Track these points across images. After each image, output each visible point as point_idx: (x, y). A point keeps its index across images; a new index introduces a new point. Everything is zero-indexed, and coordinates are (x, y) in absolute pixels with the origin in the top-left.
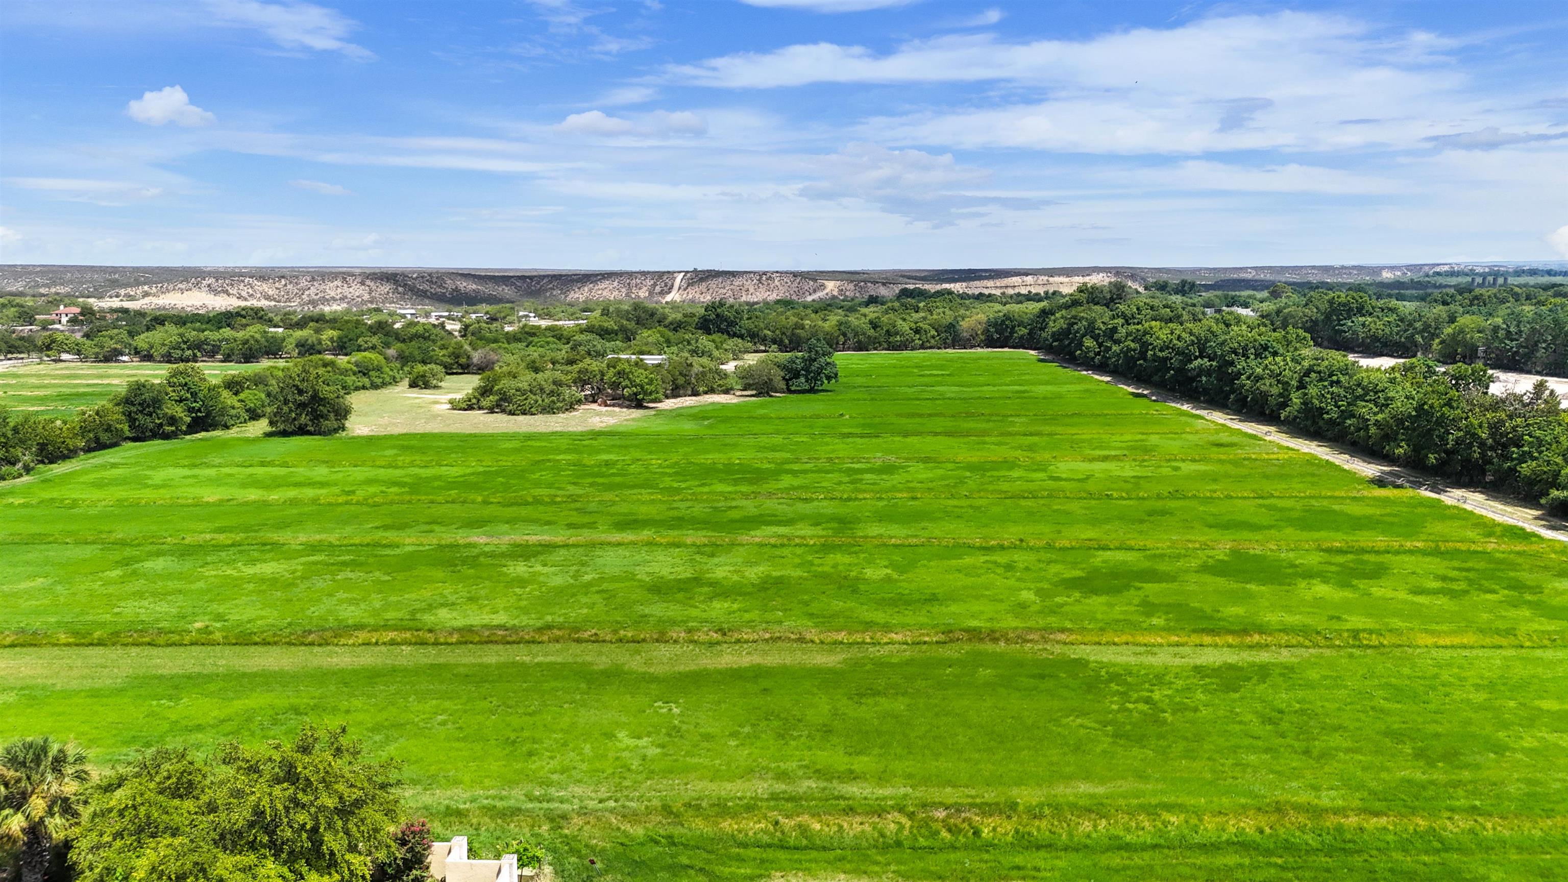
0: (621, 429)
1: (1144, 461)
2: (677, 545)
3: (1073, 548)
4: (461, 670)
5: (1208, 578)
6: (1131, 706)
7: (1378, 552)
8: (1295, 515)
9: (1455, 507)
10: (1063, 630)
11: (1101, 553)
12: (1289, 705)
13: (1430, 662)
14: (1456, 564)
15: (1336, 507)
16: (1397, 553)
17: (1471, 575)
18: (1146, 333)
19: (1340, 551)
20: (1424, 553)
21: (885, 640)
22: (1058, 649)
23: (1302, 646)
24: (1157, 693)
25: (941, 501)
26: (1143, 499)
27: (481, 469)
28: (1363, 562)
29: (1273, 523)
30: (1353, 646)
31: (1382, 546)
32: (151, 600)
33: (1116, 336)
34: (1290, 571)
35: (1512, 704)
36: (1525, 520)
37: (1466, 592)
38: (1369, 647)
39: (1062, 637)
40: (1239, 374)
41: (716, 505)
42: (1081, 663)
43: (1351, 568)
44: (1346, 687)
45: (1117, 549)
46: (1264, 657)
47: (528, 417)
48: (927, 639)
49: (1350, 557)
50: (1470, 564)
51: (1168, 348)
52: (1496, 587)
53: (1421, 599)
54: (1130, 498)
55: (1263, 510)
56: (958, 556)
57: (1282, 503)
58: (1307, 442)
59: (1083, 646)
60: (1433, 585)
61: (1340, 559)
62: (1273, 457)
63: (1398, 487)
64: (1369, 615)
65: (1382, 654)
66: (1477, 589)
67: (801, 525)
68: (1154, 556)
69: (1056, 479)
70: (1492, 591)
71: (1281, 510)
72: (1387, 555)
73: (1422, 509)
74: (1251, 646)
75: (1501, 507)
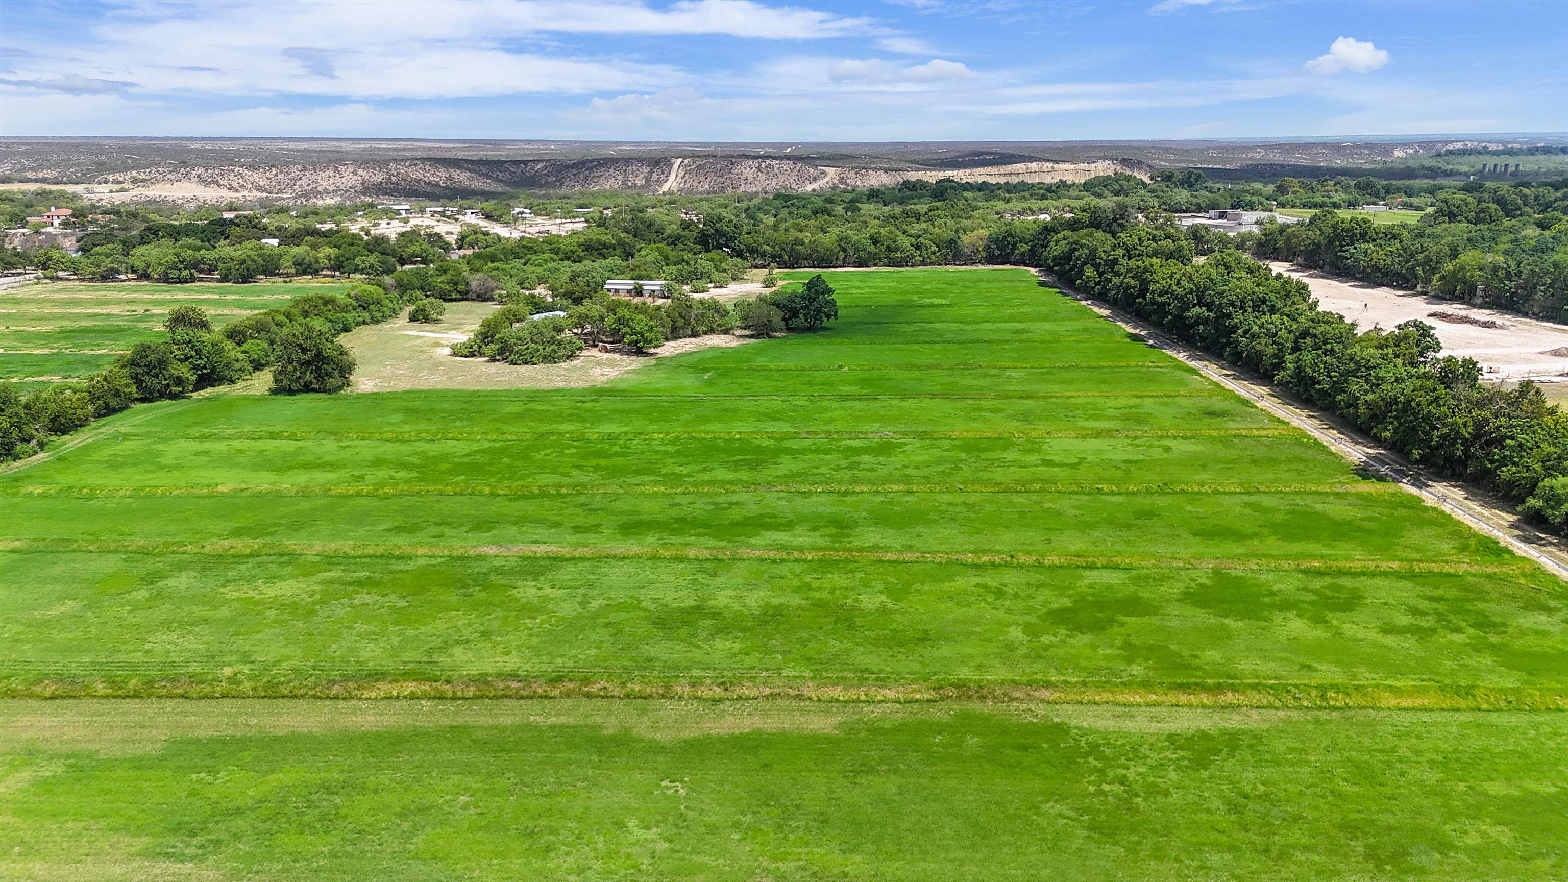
0: (622, 386)
1: (1136, 438)
2: (679, 559)
3: (1061, 567)
4: (480, 734)
5: (1189, 610)
6: (1106, 787)
7: (1354, 575)
8: (1280, 518)
9: (1435, 509)
10: (1048, 685)
11: (1088, 573)
12: (1255, 788)
13: (1390, 729)
14: (1427, 591)
15: (1319, 507)
16: (1373, 575)
17: (1441, 607)
18: (1146, 270)
19: (1319, 573)
20: (1399, 575)
21: (880, 698)
22: (1041, 709)
23: (1271, 706)
24: (1132, 770)
25: (937, 497)
26: (1133, 493)
27: (487, 445)
28: (1338, 588)
29: (1257, 530)
30: (1320, 708)
31: (1357, 566)
32: (179, 632)
33: (1116, 268)
34: (1267, 600)
35: (1462, 787)
36: (1500, 527)
37: (1433, 631)
38: (1335, 708)
39: (1045, 694)
40: (1234, 329)
41: (719, 500)
42: (1061, 729)
43: (1327, 597)
44: (1308, 763)
45: (1105, 567)
46: (1235, 722)
47: (529, 367)
48: (918, 696)
49: (1328, 580)
50: (1440, 592)
51: (1167, 293)
52: (1464, 624)
53: (1390, 640)
54: (1120, 494)
55: (1248, 511)
56: (951, 578)
57: (1267, 501)
58: (1298, 411)
59: (1065, 706)
60: (1403, 620)
61: (1317, 583)
62: (1263, 433)
63: (1382, 479)
64: (1338, 663)
65: (1346, 719)
66: (1444, 627)
67: (799, 530)
68: (1139, 578)
69: (1049, 463)
70: (1458, 630)
71: (1265, 510)
72: (1362, 578)
73: (1402, 512)
74: (1223, 707)
75: (1478, 509)
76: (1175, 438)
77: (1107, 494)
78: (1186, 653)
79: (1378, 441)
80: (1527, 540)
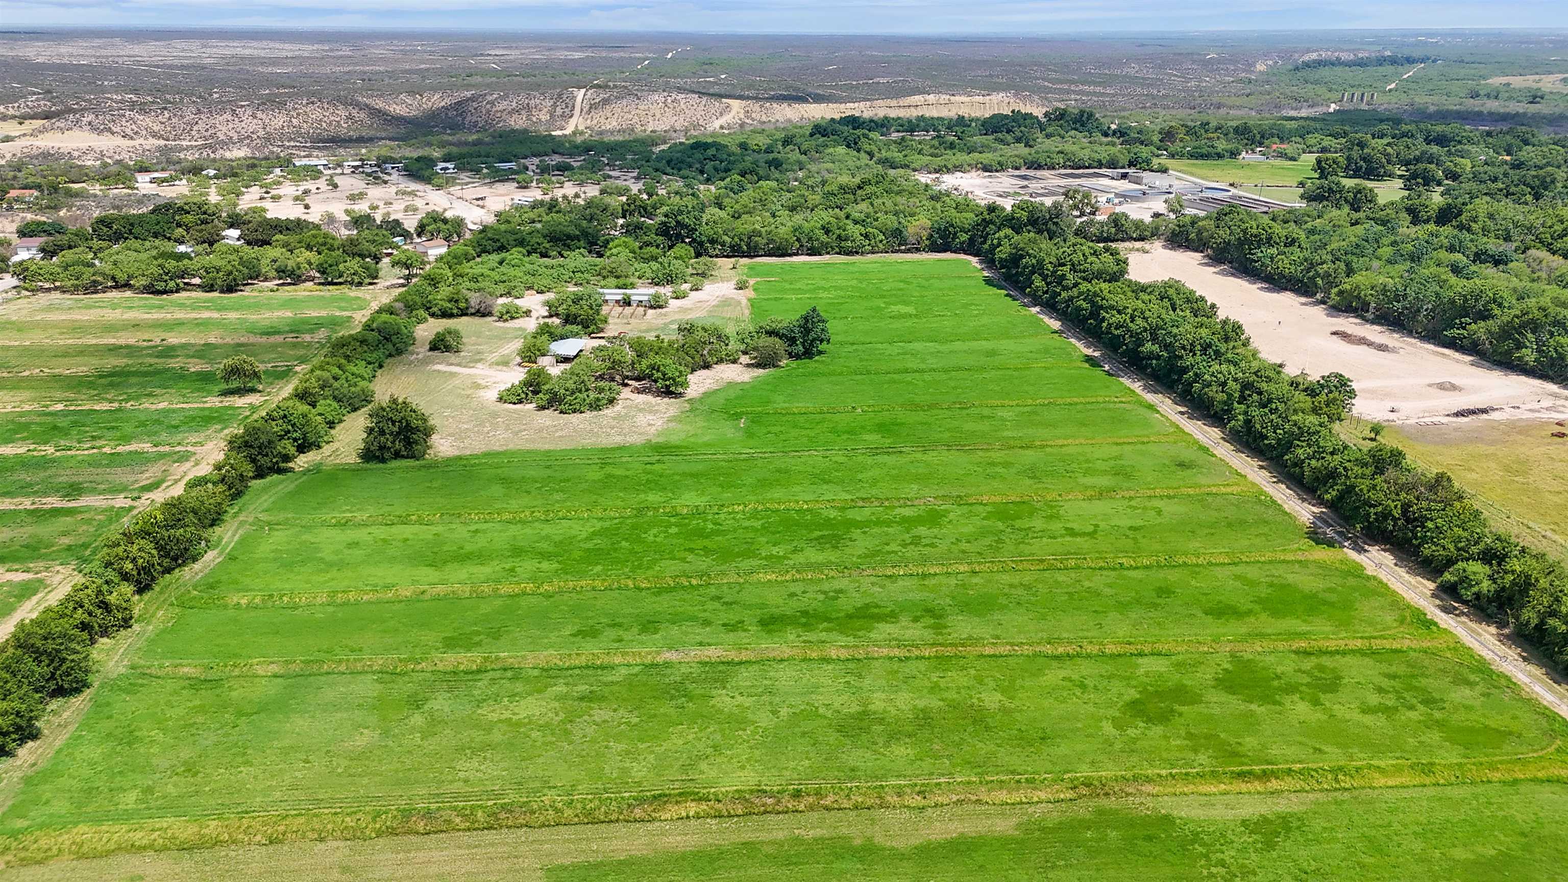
1: (1131, 498)
2: (826, 660)
3: (1119, 655)
5: (1224, 697)
7: (1332, 653)
8: (1264, 592)
9: (1375, 578)
10: (1149, 780)
11: (1140, 660)
12: (1309, 865)
13: (1384, 806)
14: (1384, 668)
15: (1291, 578)
16: (1344, 653)
17: (1396, 683)
18: (1096, 294)
19: (1307, 653)
20: (1361, 653)
22: (1150, 803)
23: (1303, 790)
25: (997, 577)
26: (1146, 567)
28: (1321, 668)
29: (1251, 606)
30: (1336, 790)
31: (1332, 645)
34: (1276, 683)
35: (1437, 853)
36: (1422, 595)
37: (1396, 709)
38: (1346, 789)
39: (1148, 788)
41: (825, 587)
42: (1168, 820)
43: (1318, 679)
44: (1338, 840)
45: (1151, 654)
46: (1282, 806)
49: (1314, 660)
50: (1394, 669)
52: (1414, 701)
53: (1368, 720)
54: (1137, 568)
55: (1238, 584)
56: (1040, 672)
57: (1252, 573)
58: (1249, 459)
59: (1166, 798)
60: (1374, 699)
61: (1308, 664)
62: (1229, 490)
63: (1330, 543)
64: (1338, 745)
65: (1356, 798)
66: (1403, 705)
67: (904, 621)
68: (1179, 664)
69: (1071, 532)
70: (1412, 708)
71: (1252, 583)
72: (1338, 657)
73: (1351, 581)
74: (1272, 793)
75: (1407, 576)
76: (1161, 497)
77: (1128, 569)
78: (1233, 740)
79: (1321, 502)
80: (1446, 610)
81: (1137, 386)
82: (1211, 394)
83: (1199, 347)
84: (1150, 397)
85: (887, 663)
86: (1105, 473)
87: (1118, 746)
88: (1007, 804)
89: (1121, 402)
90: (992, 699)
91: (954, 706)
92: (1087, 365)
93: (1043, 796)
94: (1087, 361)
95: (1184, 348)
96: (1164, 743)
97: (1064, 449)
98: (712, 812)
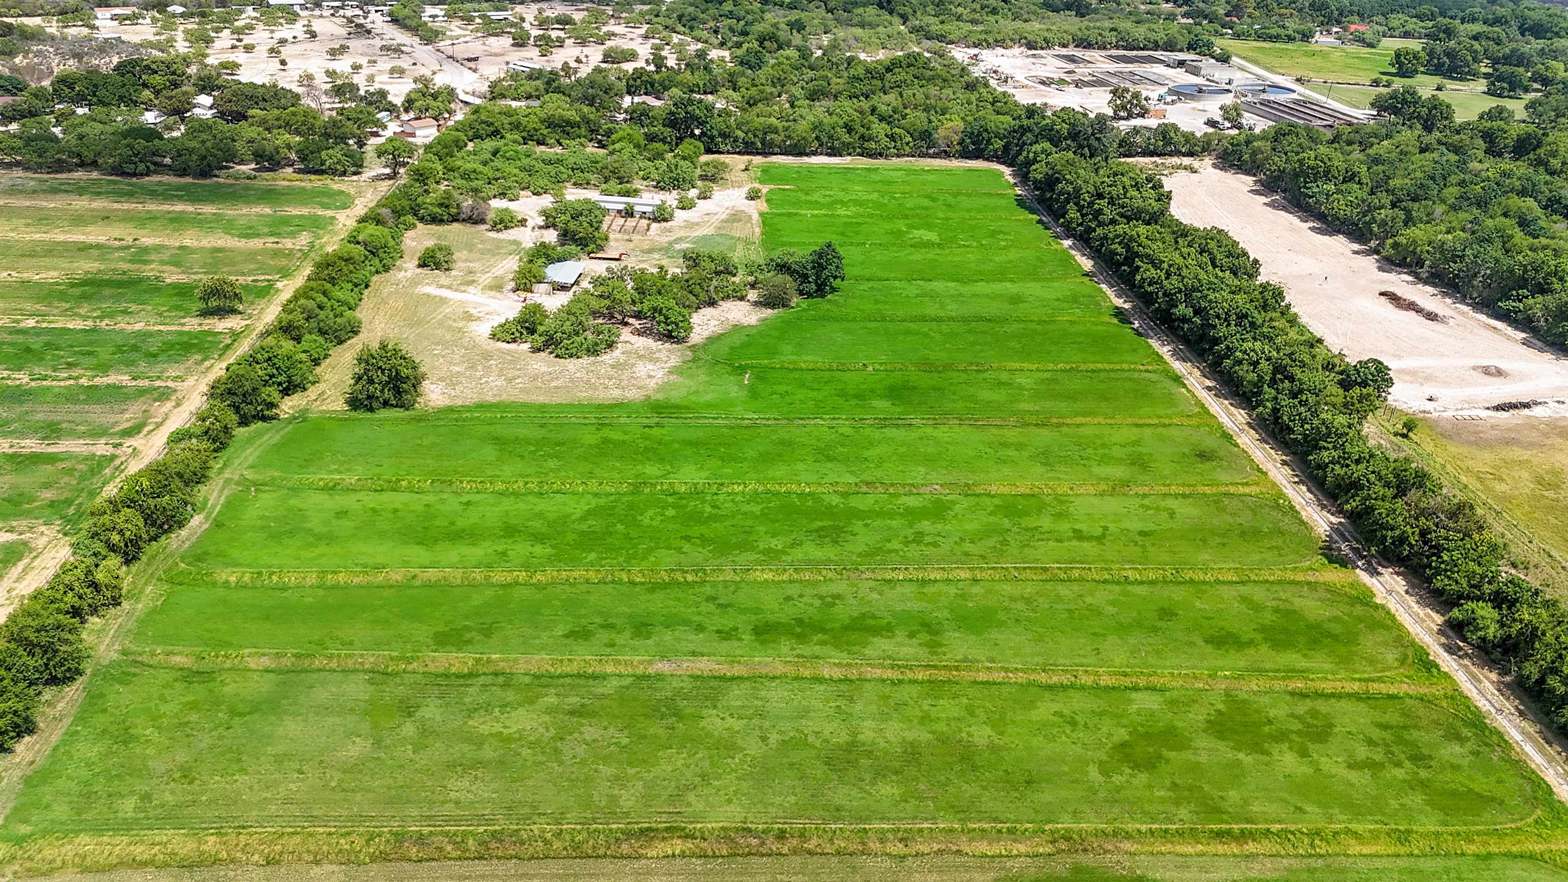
1: (1144, 496)
2: (818, 679)
3: (1113, 688)
5: (1212, 743)
7: (1328, 697)
8: (1268, 618)
9: (1383, 607)
10: (1128, 836)
11: (1134, 695)
14: (1378, 716)
15: (1298, 603)
16: (1340, 697)
17: (1388, 736)
19: (1303, 696)
20: (1357, 697)
22: (1127, 862)
23: (1278, 855)
26: (1152, 583)
28: (1314, 713)
29: (1253, 635)
30: (1311, 856)
31: (1327, 687)
34: (1267, 729)
36: (1430, 632)
37: (1382, 765)
38: (1321, 856)
39: (1127, 846)
40: (1218, 341)
41: (824, 590)
43: (1309, 726)
45: (1147, 689)
46: (1256, 872)
47: (576, 362)
48: (1041, 850)
49: (1308, 704)
50: (1387, 718)
52: (1403, 756)
53: (1354, 776)
54: (1142, 583)
55: (1243, 608)
56: (1032, 704)
57: (1259, 594)
58: (1272, 452)
59: (1143, 857)
60: (1362, 752)
61: (1302, 708)
62: (1247, 490)
63: (1343, 562)
64: (1320, 804)
65: (1328, 866)
66: (1390, 761)
67: (901, 635)
68: (1173, 702)
69: (1079, 535)
70: (1399, 765)
71: (1257, 608)
72: (1333, 700)
73: (1359, 610)
74: (1247, 856)
75: (1416, 607)
76: (1176, 496)
77: (1132, 583)
78: (1216, 793)
79: (1340, 512)
80: (1450, 649)
81: (1165, 351)
82: (1241, 373)
83: (1234, 317)
84: (1178, 366)
85: (880, 685)
86: (1120, 461)
87: (1102, 794)
88: (987, 856)
89: (1147, 371)
90: (981, 735)
91: (943, 740)
92: (1115, 321)
93: (1022, 848)
94: (1116, 316)
95: (1218, 317)
96: (1148, 793)
97: (1082, 429)
98: (697, 851)
